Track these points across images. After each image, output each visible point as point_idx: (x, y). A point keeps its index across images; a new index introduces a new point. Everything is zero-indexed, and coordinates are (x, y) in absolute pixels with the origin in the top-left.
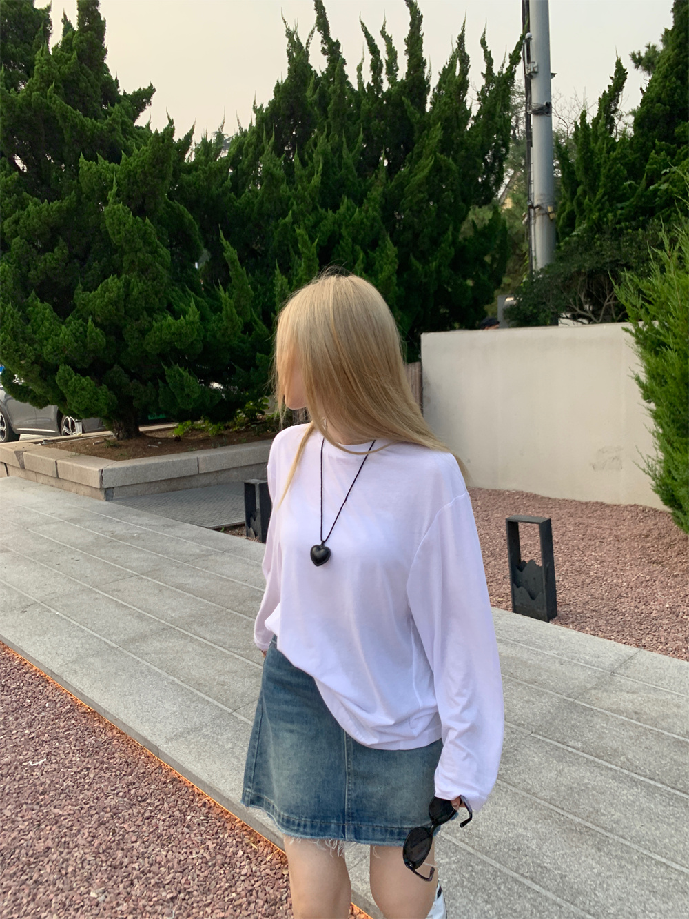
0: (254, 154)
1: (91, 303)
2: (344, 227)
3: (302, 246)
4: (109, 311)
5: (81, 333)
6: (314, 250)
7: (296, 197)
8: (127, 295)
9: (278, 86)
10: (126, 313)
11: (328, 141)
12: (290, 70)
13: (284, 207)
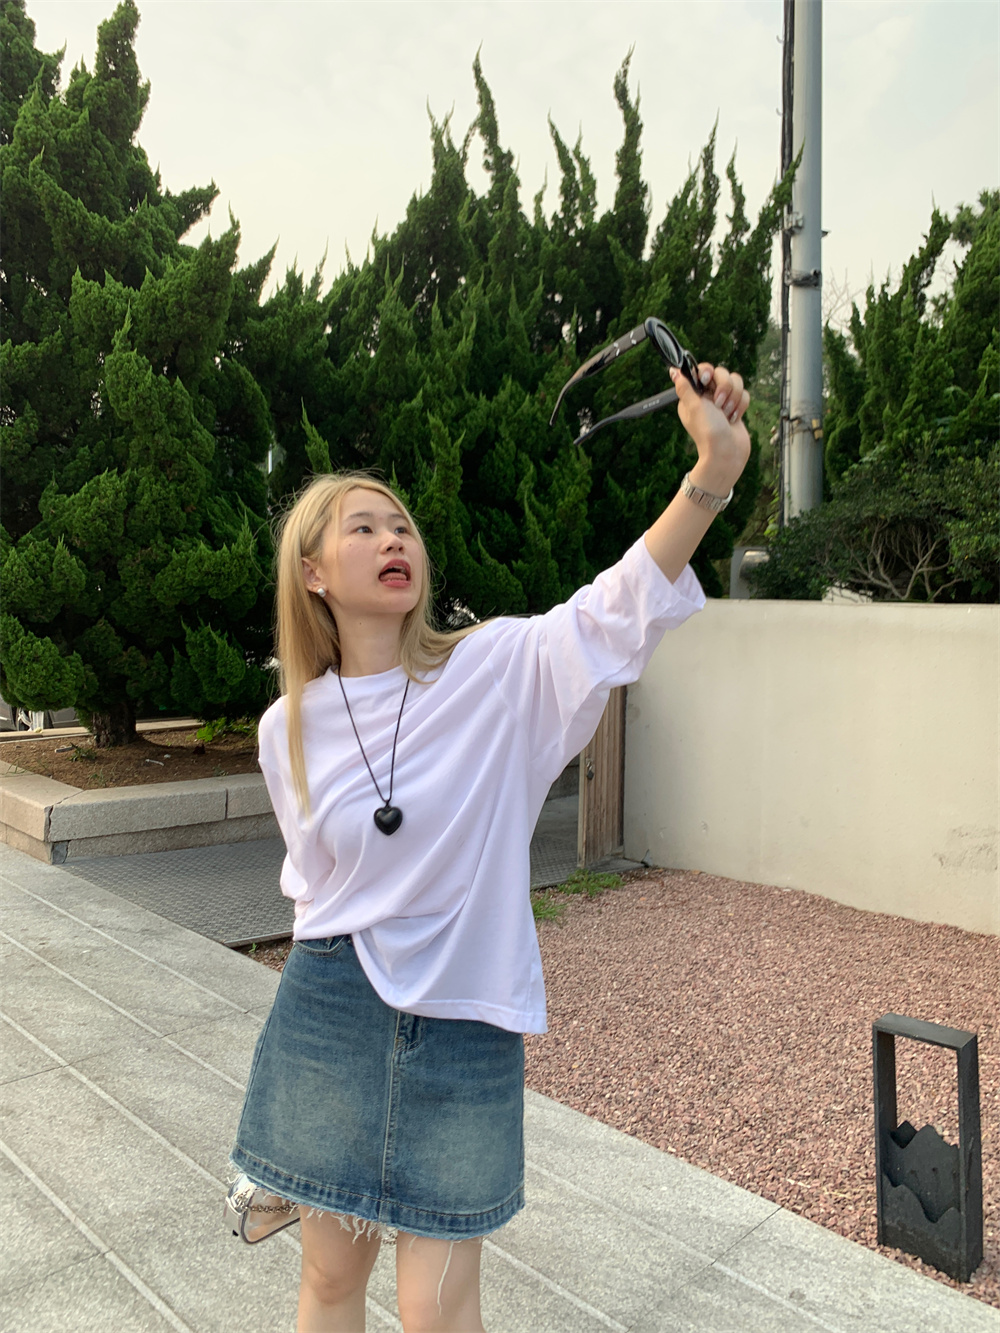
0: (368, 302)
1: (66, 514)
2: (504, 423)
3: (437, 443)
4: (96, 529)
5: (44, 563)
6: (456, 452)
7: (430, 370)
8: (131, 505)
9: (414, 201)
10: (126, 534)
11: (485, 294)
12: (435, 179)
13: (411, 385)
